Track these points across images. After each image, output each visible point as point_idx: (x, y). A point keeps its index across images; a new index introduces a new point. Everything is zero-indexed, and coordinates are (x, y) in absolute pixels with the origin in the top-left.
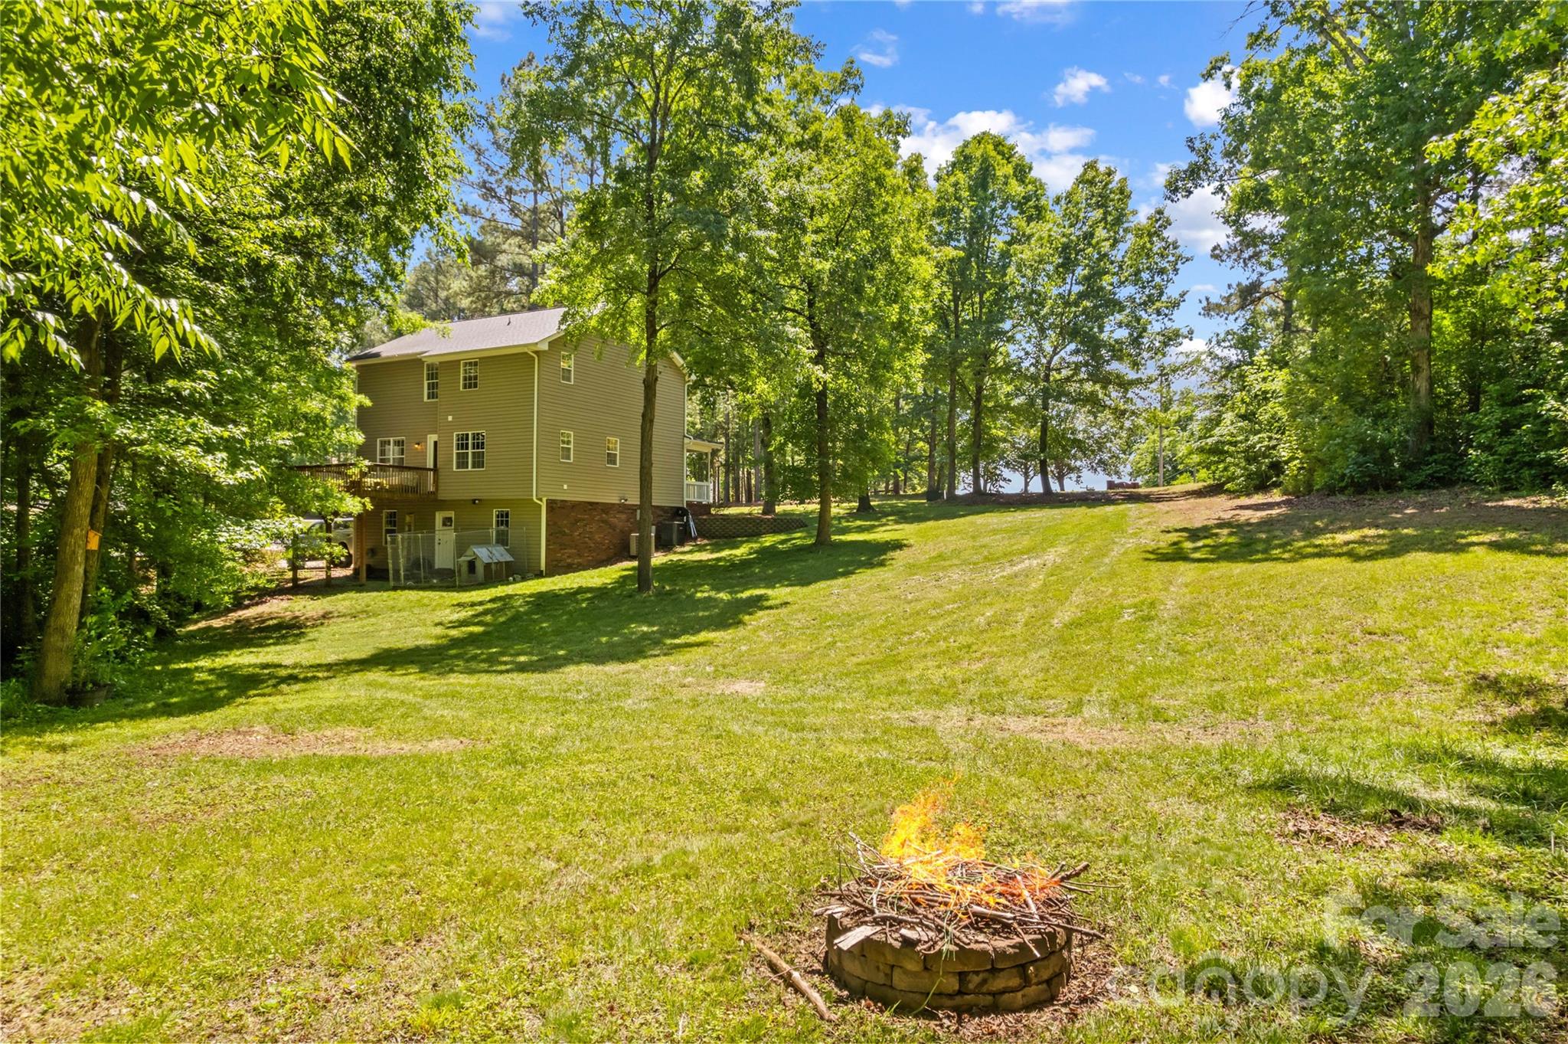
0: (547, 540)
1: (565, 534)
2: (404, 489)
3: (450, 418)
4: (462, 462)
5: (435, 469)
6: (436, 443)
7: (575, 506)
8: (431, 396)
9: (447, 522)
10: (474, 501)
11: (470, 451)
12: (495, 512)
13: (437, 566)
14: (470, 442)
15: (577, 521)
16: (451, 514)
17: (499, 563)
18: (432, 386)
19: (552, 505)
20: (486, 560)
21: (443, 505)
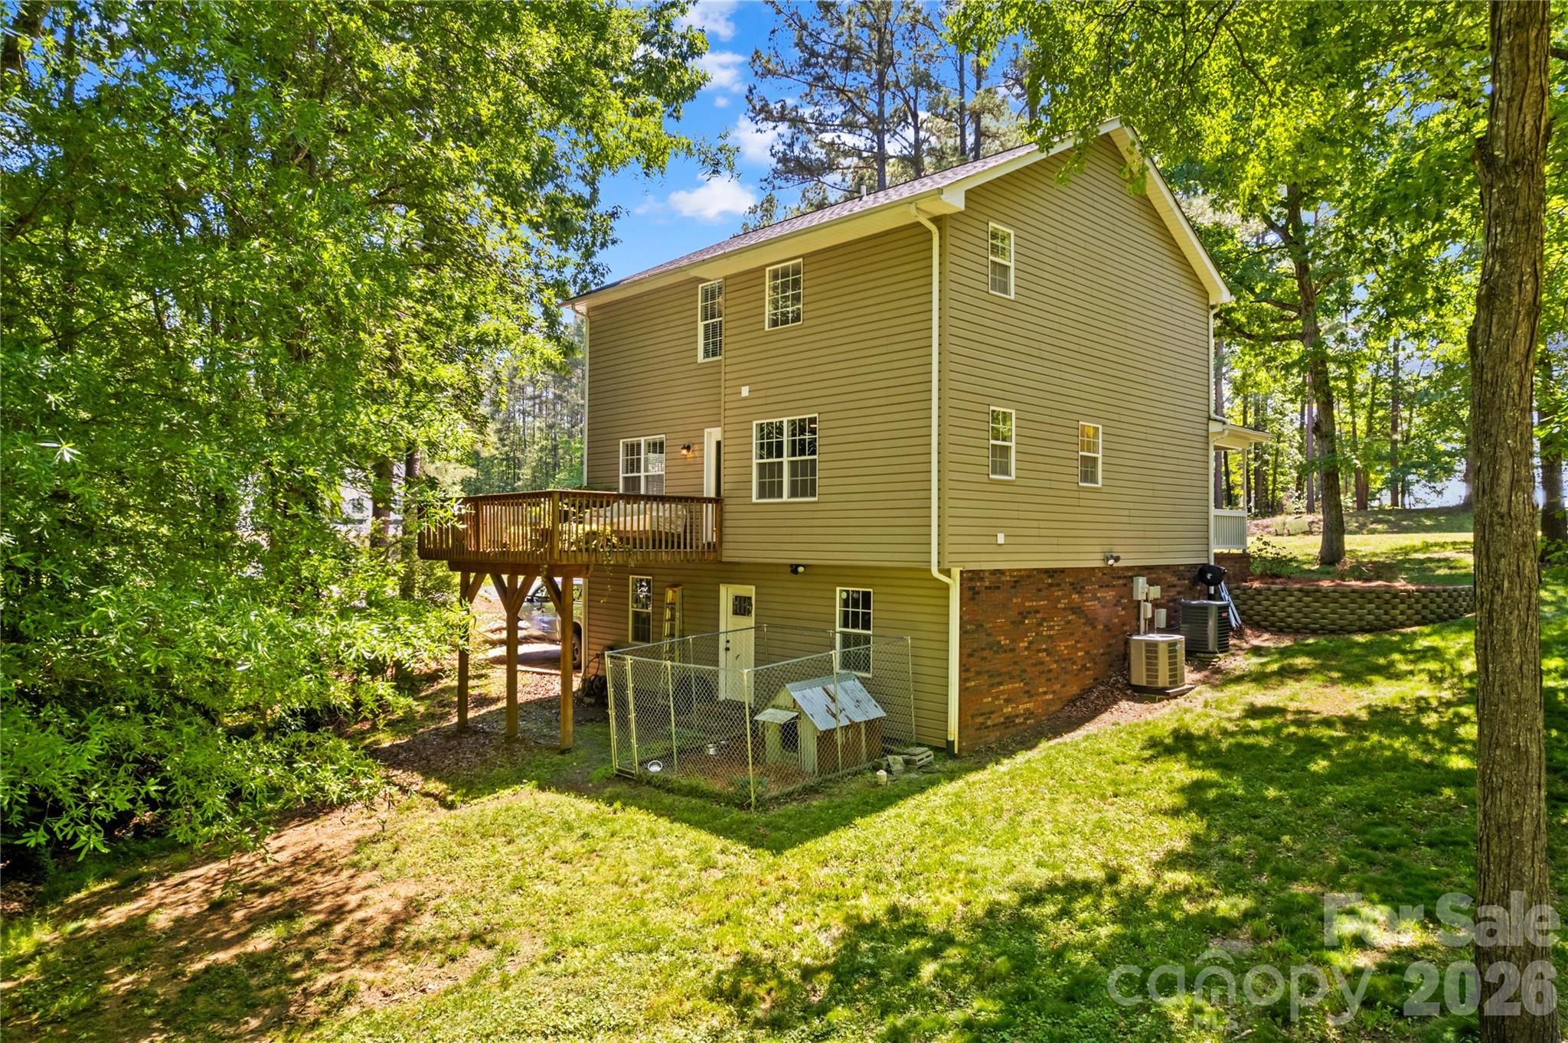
0: (964, 668)
1: (999, 648)
2: (657, 540)
3: (745, 391)
4: (770, 489)
5: (718, 501)
6: (719, 443)
7: (1023, 580)
8: (713, 350)
9: (741, 607)
10: (794, 569)
11: (786, 459)
12: (839, 594)
13: (722, 697)
14: (786, 439)
15: (1024, 615)
16: (750, 591)
17: (853, 726)
18: (712, 332)
19: (971, 581)
20: (823, 724)
21: (735, 572)
